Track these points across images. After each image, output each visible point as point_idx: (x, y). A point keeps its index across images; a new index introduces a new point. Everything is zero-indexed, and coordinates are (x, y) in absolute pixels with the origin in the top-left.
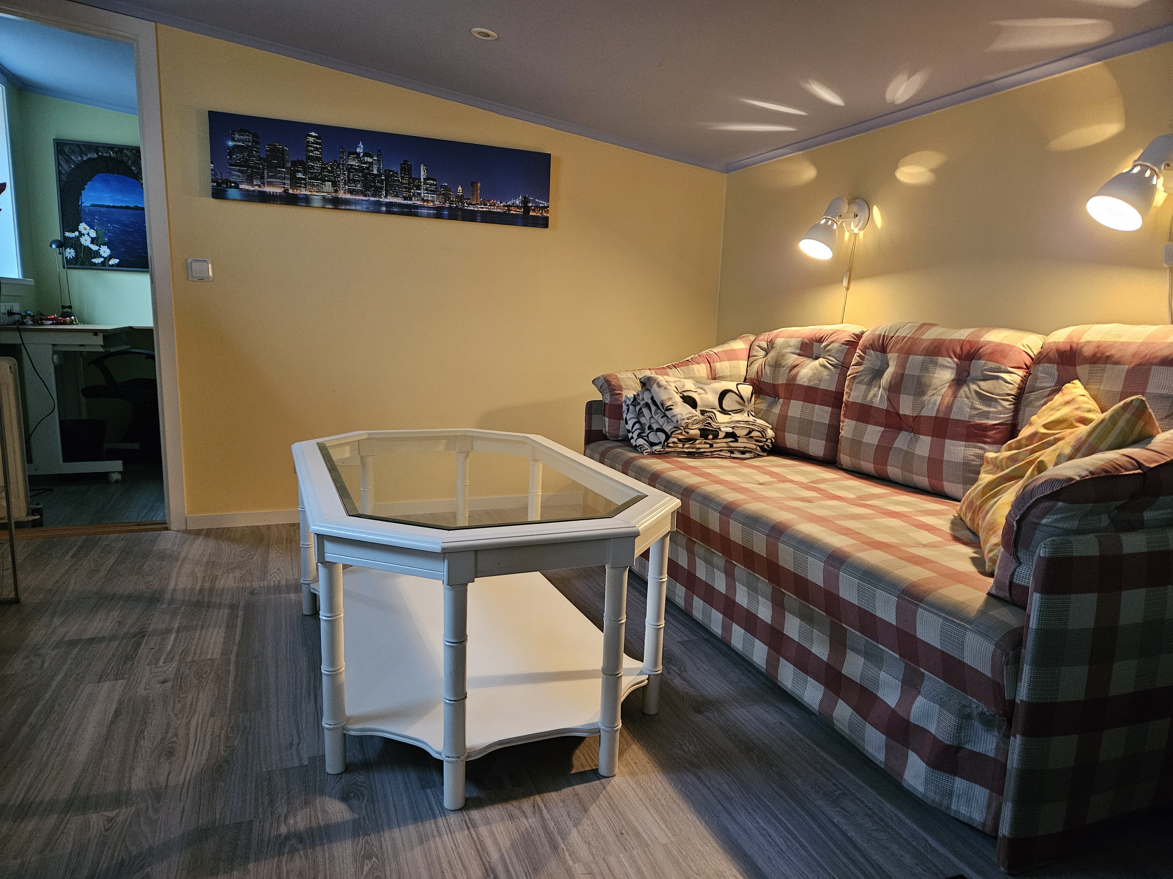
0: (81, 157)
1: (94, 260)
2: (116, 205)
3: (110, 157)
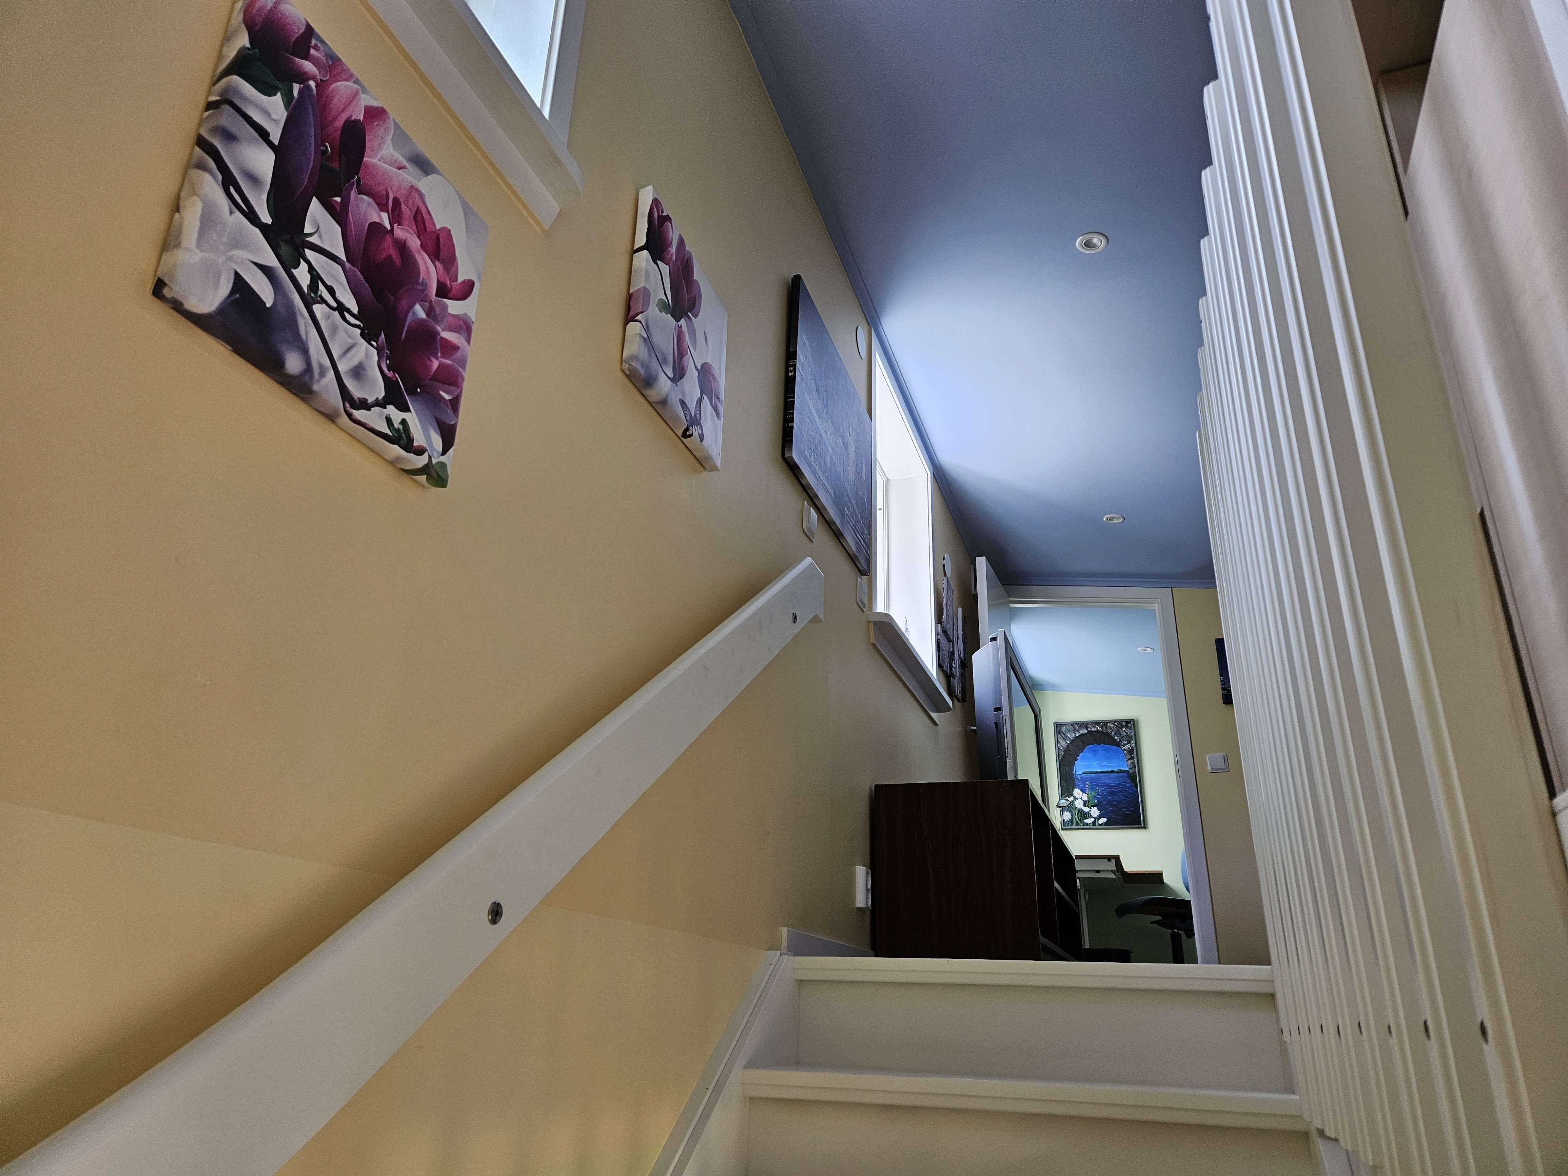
0: (1075, 734)
1: (1086, 821)
2: (1103, 770)
3: (1097, 731)
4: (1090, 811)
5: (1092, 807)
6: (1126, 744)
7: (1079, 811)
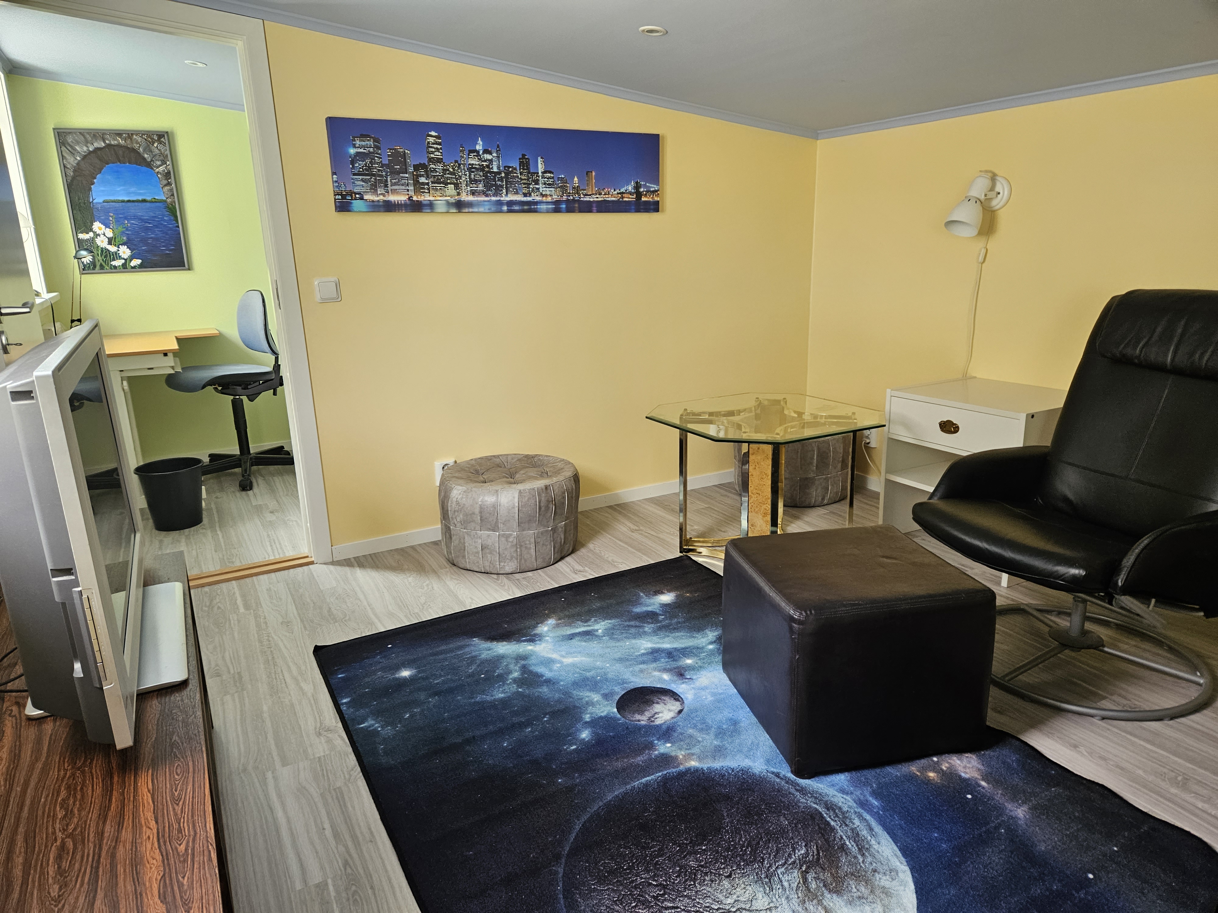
0: (87, 147)
1: (114, 263)
2: (131, 199)
3: (119, 146)
4: (118, 250)
5: (120, 246)
6: (160, 166)
7: (102, 251)
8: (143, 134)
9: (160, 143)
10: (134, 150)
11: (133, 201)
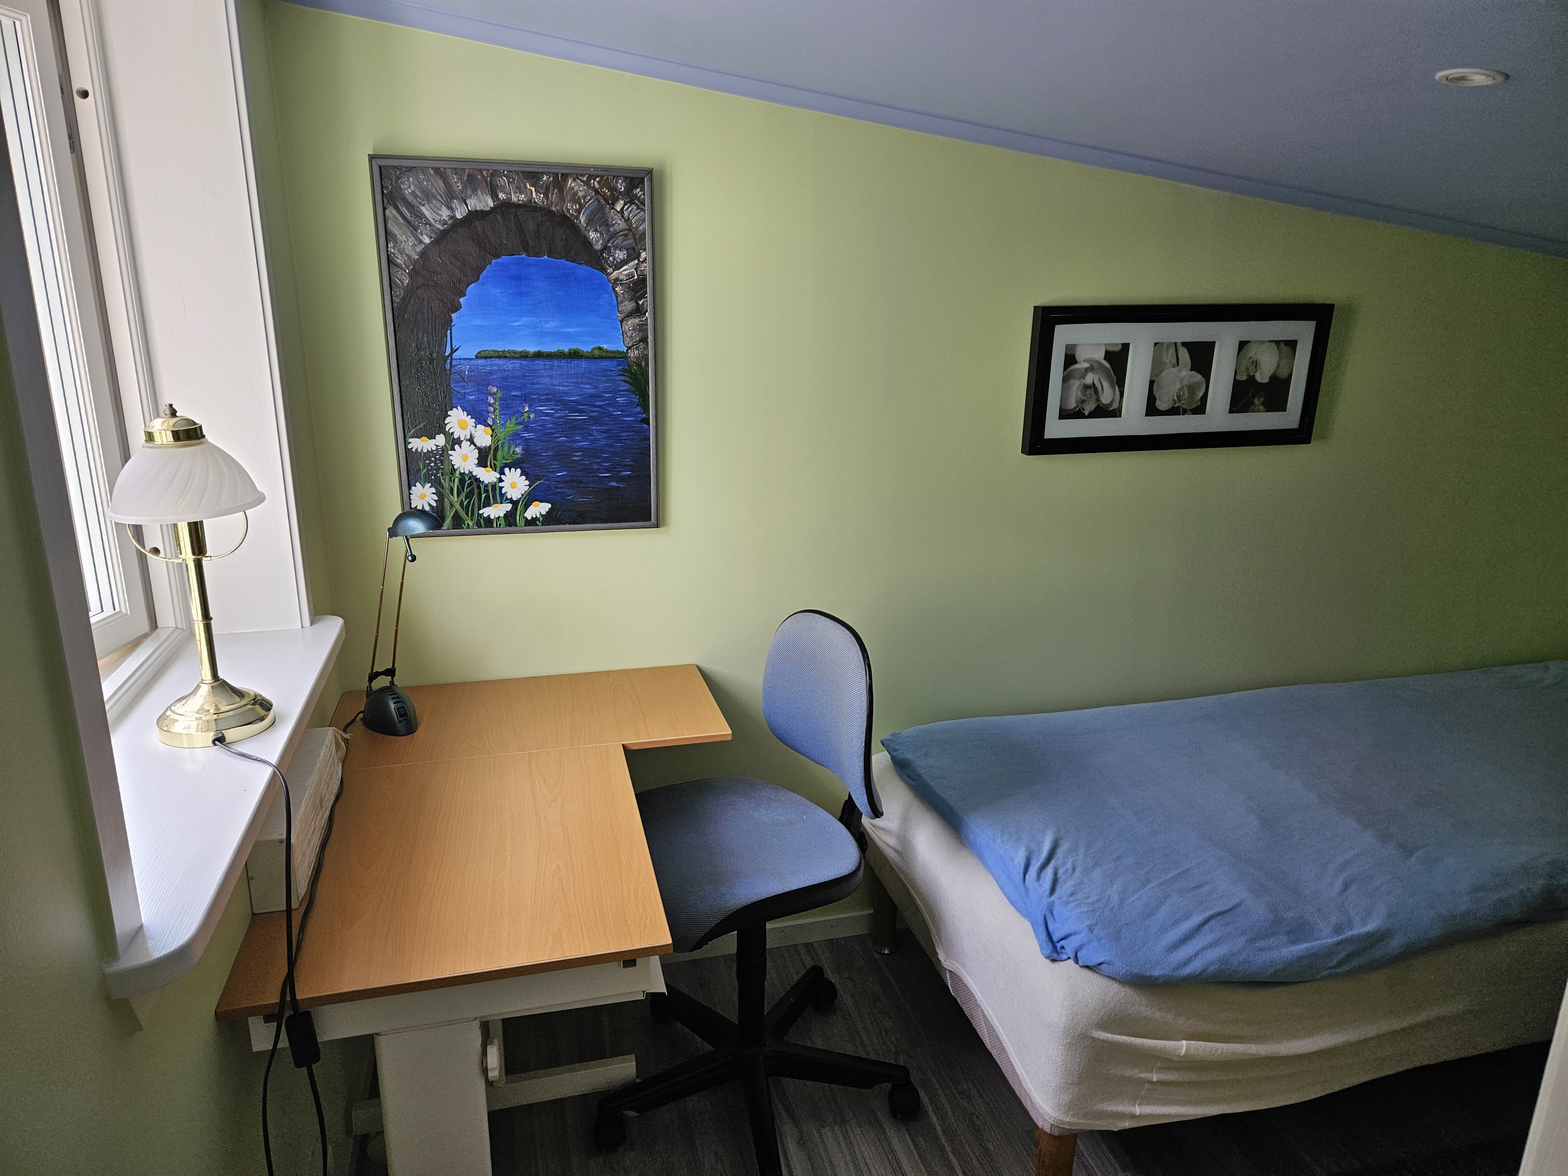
0: (450, 208)
1: (486, 512)
3: (529, 207)
4: (501, 480)
5: (507, 470)
6: (624, 262)
7: (462, 481)
8: (591, 177)
9: (631, 200)
10: (566, 222)
11: (549, 356)
